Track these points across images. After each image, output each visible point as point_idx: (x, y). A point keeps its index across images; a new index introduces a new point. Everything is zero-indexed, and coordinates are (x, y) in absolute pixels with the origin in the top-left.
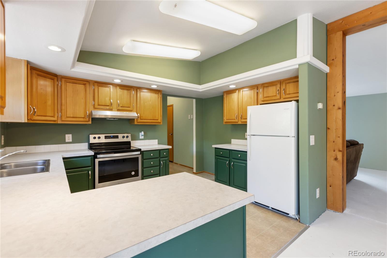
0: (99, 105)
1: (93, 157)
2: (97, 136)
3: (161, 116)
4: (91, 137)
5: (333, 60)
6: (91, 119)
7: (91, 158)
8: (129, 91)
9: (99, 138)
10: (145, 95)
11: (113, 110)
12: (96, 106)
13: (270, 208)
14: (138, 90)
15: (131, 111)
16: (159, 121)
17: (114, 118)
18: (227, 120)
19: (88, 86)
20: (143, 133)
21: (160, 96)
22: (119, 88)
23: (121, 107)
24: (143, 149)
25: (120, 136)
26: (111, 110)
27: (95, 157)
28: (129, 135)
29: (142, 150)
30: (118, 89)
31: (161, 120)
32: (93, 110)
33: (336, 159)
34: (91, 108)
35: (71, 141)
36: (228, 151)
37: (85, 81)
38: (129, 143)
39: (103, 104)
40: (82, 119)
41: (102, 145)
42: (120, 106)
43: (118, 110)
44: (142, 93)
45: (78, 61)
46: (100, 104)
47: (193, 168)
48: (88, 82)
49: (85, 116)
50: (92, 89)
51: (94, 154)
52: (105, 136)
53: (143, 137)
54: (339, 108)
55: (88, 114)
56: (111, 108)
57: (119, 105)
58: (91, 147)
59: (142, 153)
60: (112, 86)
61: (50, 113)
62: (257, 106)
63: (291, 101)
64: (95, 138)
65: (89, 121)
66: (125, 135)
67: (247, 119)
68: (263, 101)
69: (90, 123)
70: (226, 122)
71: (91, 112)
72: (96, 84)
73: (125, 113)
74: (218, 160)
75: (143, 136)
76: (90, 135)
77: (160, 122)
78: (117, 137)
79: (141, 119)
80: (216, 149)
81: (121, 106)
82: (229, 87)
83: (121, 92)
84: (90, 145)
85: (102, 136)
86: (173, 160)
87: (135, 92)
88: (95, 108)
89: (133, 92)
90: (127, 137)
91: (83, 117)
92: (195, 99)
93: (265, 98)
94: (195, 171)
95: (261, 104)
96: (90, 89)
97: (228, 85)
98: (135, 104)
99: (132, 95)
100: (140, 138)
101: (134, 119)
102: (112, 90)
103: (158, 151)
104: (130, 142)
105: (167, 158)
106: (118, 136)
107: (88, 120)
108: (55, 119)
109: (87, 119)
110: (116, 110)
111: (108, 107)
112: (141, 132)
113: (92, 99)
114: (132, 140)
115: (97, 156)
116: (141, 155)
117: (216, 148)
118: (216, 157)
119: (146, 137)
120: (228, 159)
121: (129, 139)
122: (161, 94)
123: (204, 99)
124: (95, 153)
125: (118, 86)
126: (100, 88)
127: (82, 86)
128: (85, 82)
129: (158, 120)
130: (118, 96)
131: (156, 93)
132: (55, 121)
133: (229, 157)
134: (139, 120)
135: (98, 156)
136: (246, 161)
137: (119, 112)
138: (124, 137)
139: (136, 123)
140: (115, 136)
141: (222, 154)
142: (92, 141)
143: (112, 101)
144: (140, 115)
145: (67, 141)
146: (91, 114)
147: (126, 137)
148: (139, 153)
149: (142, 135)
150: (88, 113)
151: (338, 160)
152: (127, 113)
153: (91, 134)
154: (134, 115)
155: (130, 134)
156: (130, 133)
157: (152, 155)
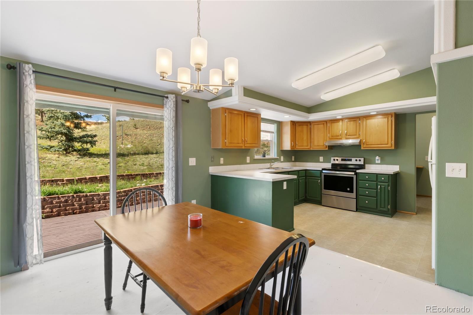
0: (332, 136)
1: (321, 172)
2: (335, 159)
3: (392, 140)
4: (332, 159)
6: (327, 147)
9: (337, 160)
11: (342, 139)
14: (364, 119)
15: (357, 138)
19: (325, 124)
20: (379, 158)
23: (348, 136)
25: (354, 159)
28: (362, 159)
29: (357, 172)
30: (346, 122)
35: (322, 161)
39: (335, 135)
40: (322, 147)
44: (368, 121)
48: (326, 122)
49: (324, 145)
51: (321, 170)
52: (342, 159)
53: (379, 162)
56: (341, 137)
57: (346, 134)
60: (341, 120)
61: (305, 144)
66: (358, 159)
69: (327, 149)
72: (330, 122)
78: (351, 160)
79: (367, 145)
81: (348, 135)
83: (348, 124)
85: (340, 159)
87: (362, 121)
88: (330, 139)
89: (360, 121)
96: (327, 126)
98: (361, 132)
99: (358, 124)
100: (376, 163)
102: (341, 124)
105: (388, 184)
108: (309, 147)
109: (325, 147)
110: (345, 138)
111: (338, 137)
112: (376, 157)
113: (328, 133)
114: (364, 164)
119: (383, 162)
121: (362, 163)
122: (392, 117)
125: (346, 119)
126: (333, 124)
127: (322, 125)
128: (324, 122)
129: (387, 144)
130: (346, 126)
132: (309, 149)
134: (365, 146)
135: (323, 171)
137: (346, 140)
139: (362, 148)
140: (349, 159)
142: (333, 162)
143: (341, 132)
144: (365, 140)
145: (320, 161)
147: (359, 161)
148: (353, 173)
149: (378, 160)
150: (325, 142)
153: (330, 157)
156: (363, 157)
157: (367, 177)
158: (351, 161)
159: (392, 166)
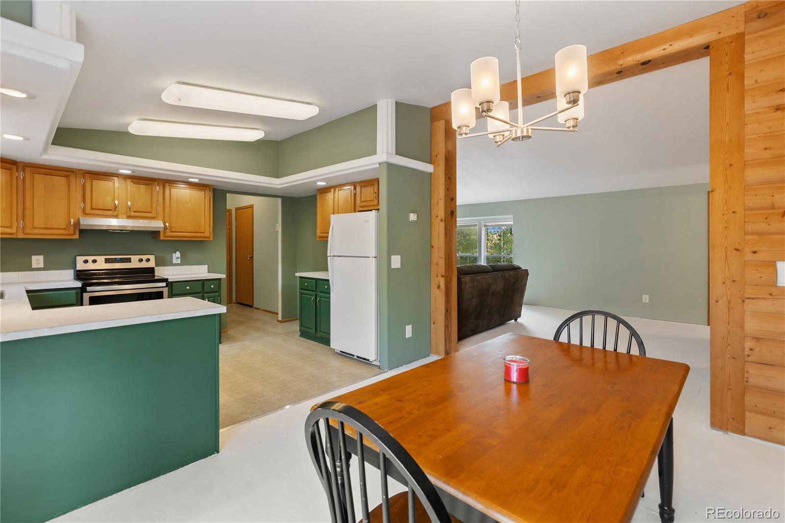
0: (92, 209)
1: (79, 291)
2: (90, 258)
3: (210, 227)
4: (80, 260)
5: (436, 156)
6: (77, 232)
7: (77, 293)
8: (149, 186)
9: (94, 261)
10: (182, 192)
11: (119, 217)
12: (88, 210)
13: (355, 357)
14: (167, 185)
15: (153, 218)
16: (207, 234)
17: (121, 230)
18: (320, 233)
19: (72, 178)
20: (178, 254)
21: (209, 194)
22: (131, 182)
23: (134, 212)
24: (171, 279)
25: (135, 258)
26: (116, 217)
27: (83, 290)
28: (152, 258)
29: (169, 281)
30: (129, 183)
31: (210, 234)
32: (82, 216)
33: (439, 287)
34: (78, 213)
35: (43, 266)
36: (314, 281)
37: (68, 171)
38: (151, 270)
39: (101, 208)
40: (62, 232)
41: (99, 273)
42: (132, 211)
43: (129, 217)
44: (174, 191)
45: (53, 143)
46: (94, 207)
47: (277, 314)
48: (73, 172)
49: (67, 226)
50: (81, 183)
51: (81, 286)
52: (106, 259)
53: (179, 261)
54: (442, 220)
55: (72, 224)
56: (116, 213)
57: (130, 208)
58: (80, 275)
59: (169, 285)
60: (117, 178)
62: (354, 213)
63: (371, 210)
64: (86, 262)
65: (74, 234)
66: (144, 257)
67: (328, 233)
68: (361, 207)
69: (77, 237)
70: (319, 237)
71: (79, 220)
72: (88, 175)
73: (141, 221)
74: (303, 295)
75: (180, 259)
76: (77, 257)
77: (208, 236)
78: (129, 260)
79: (171, 232)
80: (302, 279)
81: (135, 210)
82: (316, 183)
83: (134, 189)
84: (78, 273)
85: (101, 259)
86: (253, 304)
87: (162, 187)
88: (85, 213)
89: (158, 188)
90: (148, 260)
91: (63, 227)
92: (280, 199)
93: (363, 203)
94: (280, 318)
95: (359, 211)
96: (77, 184)
97: (315, 181)
98: (160, 208)
99: (155, 193)
100: (174, 263)
101: (158, 232)
102: (116, 185)
103: (201, 282)
104: (153, 268)
105: (217, 294)
106: (130, 258)
107: (72, 233)
108: (13, 230)
110: (125, 216)
111: (109, 213)
112: (175, 253)
113: (80, 200)
114: (156, 266)
115: (86, 289)
116: (167, 288)
117: (301, 277)
118: (301, 291)
119: (184, 262)
120: (314, 293)
121: (152, 264)
122: (210, 191)
123: (298, 198)
124: (83, 285)
125: (128, 178)
126: (95, 182)
127: (63, 180)
128: (66, 172)
129: (204, 233)
130: (129, 193)
131: (200, 190)
132: (12, 234)
133: (315, 289)
134: (169, 233)
135: (89, 289)
136: (329, 293)
137: (131, 220)
138: (141, 260)
139: (162, 238)
140: (124, 258)
141: (307, 285)
142: (80, 266)
143: (116, 202)
144: (170, 224)
145: (34, 266)
146: (78, 223)
147: (146, 260)
148: (164, 284)
149: (177, 258)
150: (72, 221)
151: (441, 288)
152: (144, 221)
153: (78, 254)
154: (157, 225)
155: (154, 256)
156: (153, 254)
157: (188, 288)
158: (130, 262)
159: (198, 266)
